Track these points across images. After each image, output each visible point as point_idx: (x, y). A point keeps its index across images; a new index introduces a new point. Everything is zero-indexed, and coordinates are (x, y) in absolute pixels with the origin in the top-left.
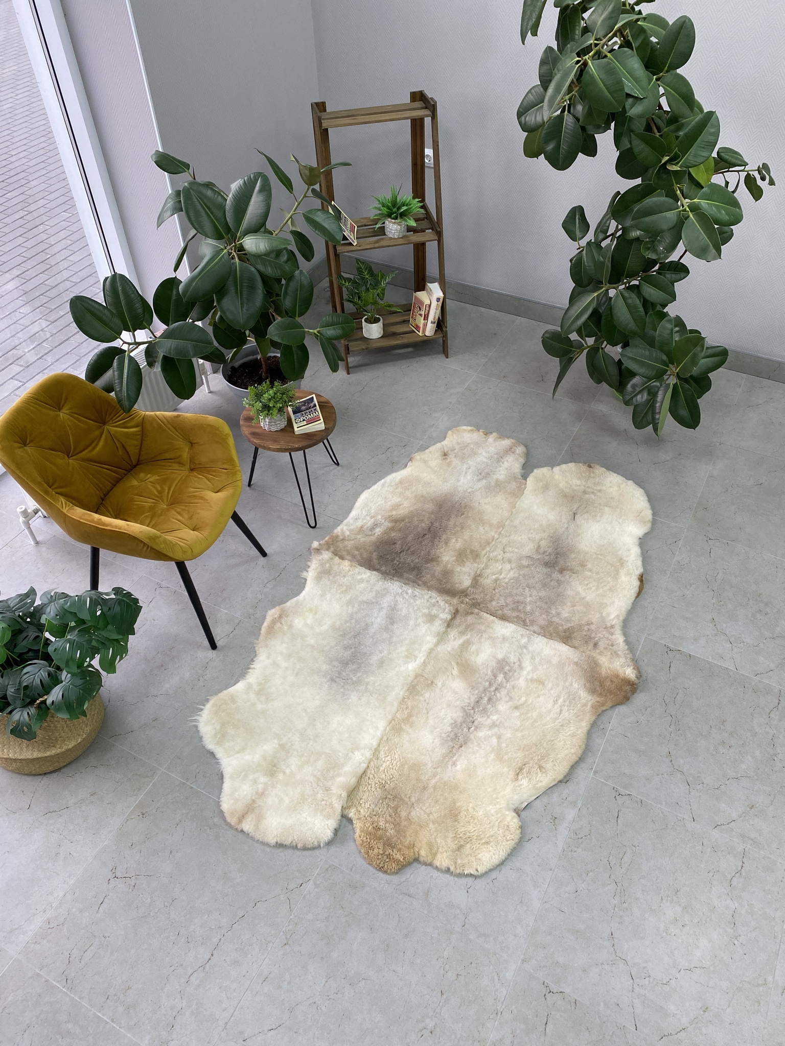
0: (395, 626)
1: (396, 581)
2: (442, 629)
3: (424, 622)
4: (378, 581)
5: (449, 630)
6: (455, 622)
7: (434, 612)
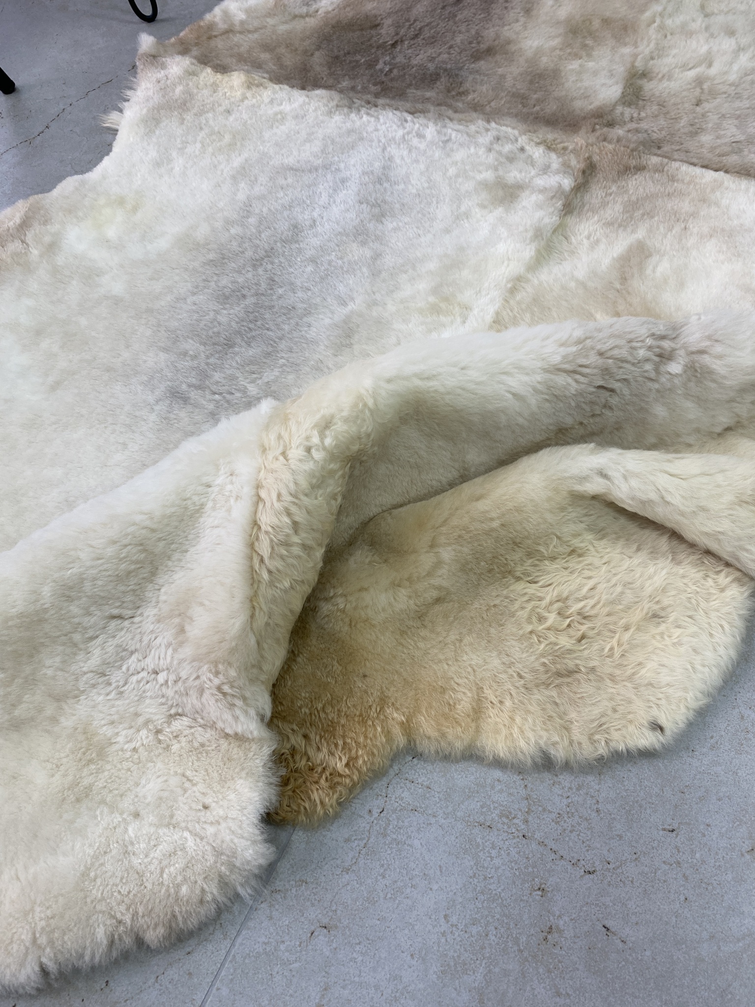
0: (390, 224)
1: (384, 107)
2: (548, 217)
3: (483, 206)
4: (330, 113)
5: (571, 220)
6: (587, 197)
7: (514, 175)
